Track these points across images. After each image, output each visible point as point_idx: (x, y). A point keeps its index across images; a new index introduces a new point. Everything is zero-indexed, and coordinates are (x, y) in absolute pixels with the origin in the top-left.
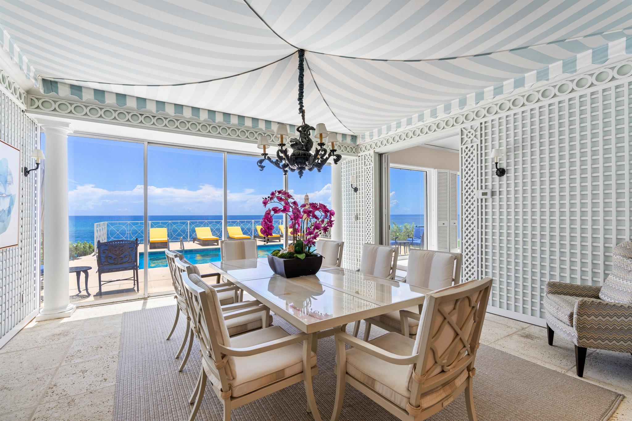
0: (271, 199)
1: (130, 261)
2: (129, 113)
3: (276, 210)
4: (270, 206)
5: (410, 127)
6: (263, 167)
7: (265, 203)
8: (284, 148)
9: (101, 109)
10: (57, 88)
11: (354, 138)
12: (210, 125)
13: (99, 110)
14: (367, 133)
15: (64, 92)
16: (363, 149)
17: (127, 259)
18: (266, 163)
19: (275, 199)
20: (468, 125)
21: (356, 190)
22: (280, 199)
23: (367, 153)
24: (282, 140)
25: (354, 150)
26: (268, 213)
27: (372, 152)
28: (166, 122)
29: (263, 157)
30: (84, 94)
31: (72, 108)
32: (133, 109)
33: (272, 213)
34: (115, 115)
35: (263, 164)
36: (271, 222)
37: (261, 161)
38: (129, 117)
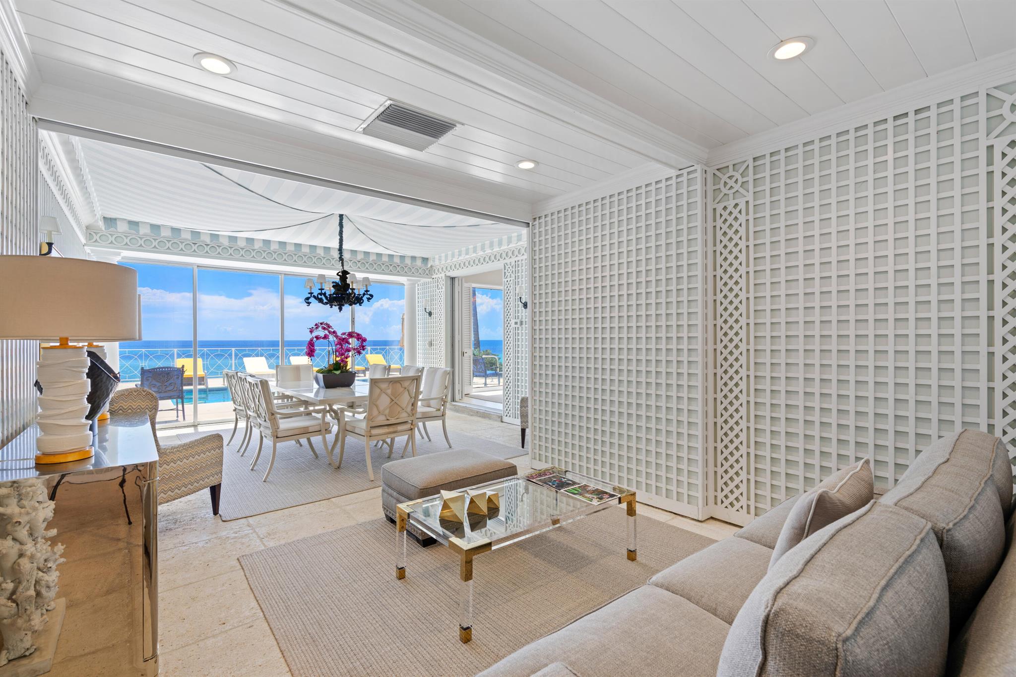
0: (317, 328)
1: (175, 389)
2: (182, 243)
3: (317, 338)
4: (315, 334)
5: (468, 256)
6: (309, 303)
7: (311, 332)
8: (323, 292)
9: (155, 240)
10: (116, 224)
11: (425, 260)
12: (264, 251)
13: (153, 241)
14: (437, 257)
15: (122, 227)
16: (436, 271)
17: (172, 387)
18: (312, 300)
19: (320, 328)
20: (508, 261)
21: (430, 314)
22: (324, 329)
23: (440, 276)
24: (322, 286)
25: (427, 272)
26: (312, 340)
27: (443, 275)
28: (219, 250)
29: (309, 295)
30: (140, 229)
31: (128, 240)
32: (187, 240)
33: (315, 339)
34: (169, 245)
35: (310, 301)
36: (313, 346)
37: (308, 299)
38: (182, 246)
